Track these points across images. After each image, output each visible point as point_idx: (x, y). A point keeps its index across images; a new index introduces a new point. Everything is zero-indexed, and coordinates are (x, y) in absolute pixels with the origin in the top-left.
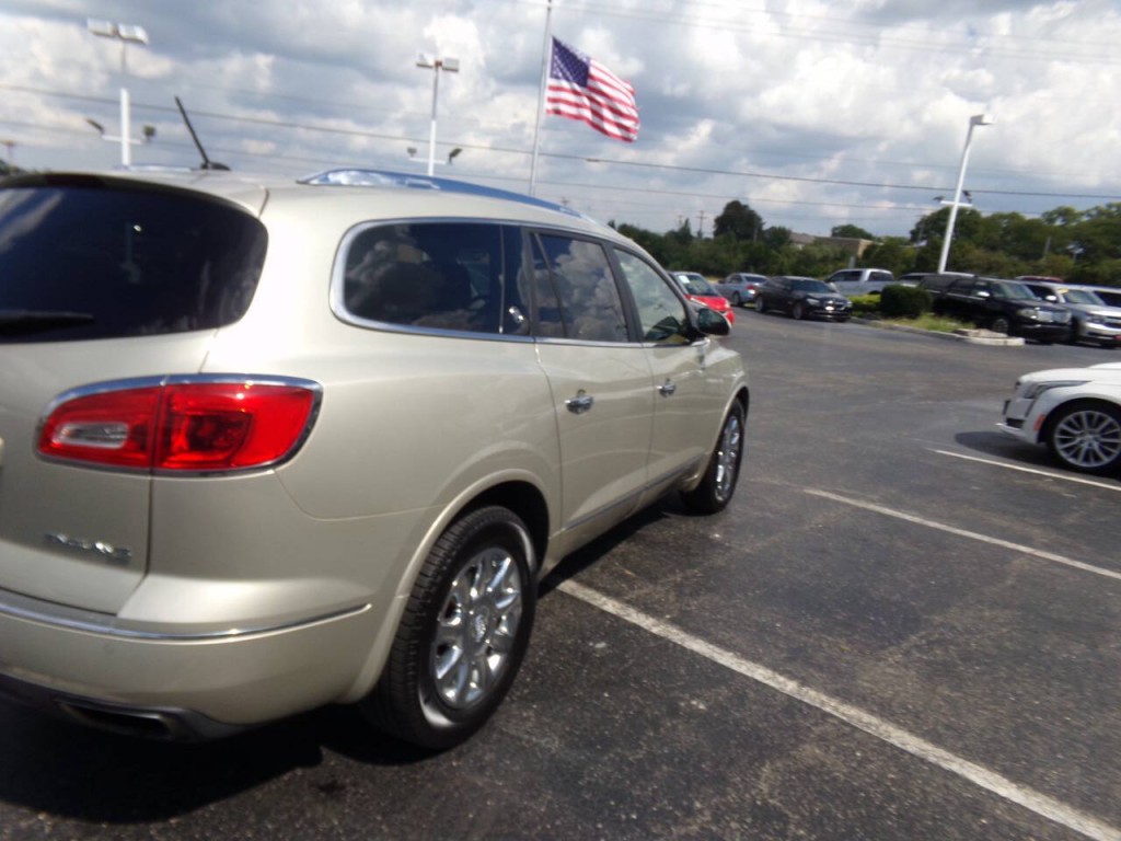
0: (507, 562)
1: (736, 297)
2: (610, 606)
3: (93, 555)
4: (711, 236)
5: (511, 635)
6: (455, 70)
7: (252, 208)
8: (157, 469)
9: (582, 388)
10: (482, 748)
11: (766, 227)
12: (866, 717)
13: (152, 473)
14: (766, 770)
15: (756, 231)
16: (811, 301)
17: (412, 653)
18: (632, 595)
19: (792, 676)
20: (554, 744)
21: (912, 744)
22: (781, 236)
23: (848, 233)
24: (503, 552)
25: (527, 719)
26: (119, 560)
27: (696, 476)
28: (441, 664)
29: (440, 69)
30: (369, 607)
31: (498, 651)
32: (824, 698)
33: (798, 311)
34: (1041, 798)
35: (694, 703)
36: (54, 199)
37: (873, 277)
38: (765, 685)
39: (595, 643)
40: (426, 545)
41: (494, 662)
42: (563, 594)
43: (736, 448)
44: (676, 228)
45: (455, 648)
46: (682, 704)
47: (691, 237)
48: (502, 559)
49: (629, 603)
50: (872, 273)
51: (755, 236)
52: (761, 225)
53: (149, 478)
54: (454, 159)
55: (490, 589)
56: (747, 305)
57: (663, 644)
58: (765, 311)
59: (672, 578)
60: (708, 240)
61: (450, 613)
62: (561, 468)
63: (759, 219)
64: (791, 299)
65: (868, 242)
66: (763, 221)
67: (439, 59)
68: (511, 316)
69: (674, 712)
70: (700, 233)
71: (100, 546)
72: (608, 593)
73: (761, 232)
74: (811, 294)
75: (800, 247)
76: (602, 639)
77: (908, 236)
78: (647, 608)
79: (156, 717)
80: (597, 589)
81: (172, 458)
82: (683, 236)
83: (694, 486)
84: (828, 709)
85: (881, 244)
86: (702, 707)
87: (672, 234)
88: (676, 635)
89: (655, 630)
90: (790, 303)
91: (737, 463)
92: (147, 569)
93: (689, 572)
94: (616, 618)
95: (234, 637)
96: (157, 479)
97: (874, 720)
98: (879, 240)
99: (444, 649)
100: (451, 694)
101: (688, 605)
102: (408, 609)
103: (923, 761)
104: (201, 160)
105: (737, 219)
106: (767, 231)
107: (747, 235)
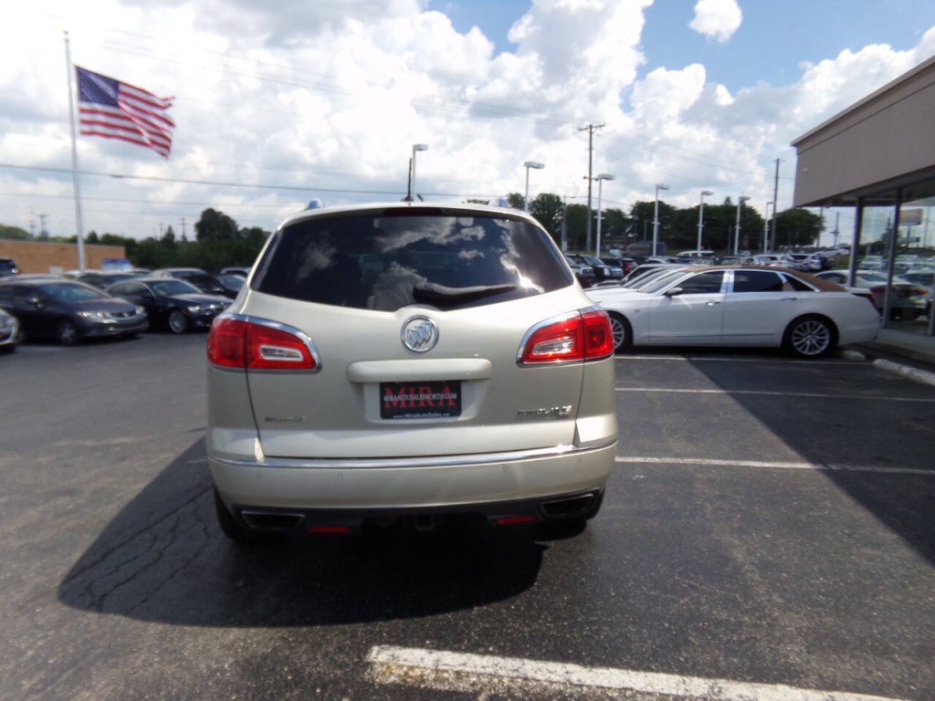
4: (195, 239)
11: (240, 228)
13: (584, 362)
15: (233, 232)
19: (650, 456)
22: (255, 235)
35: (637, 477)
44: (161, 234)
46: (634, 478)
47: (177, 242)
51: (234, 236)
52: (236, 227)
60: (193, 243)
63: (233, 222)
66: (236, 223)
69: (636, 482)
70: (184, 237)
73: (238, 234)
84: (682, 462)
92: (576, 417)
96: (586, 364)
105: (213, 224)
106: (243, 232)
107: (226, 237)
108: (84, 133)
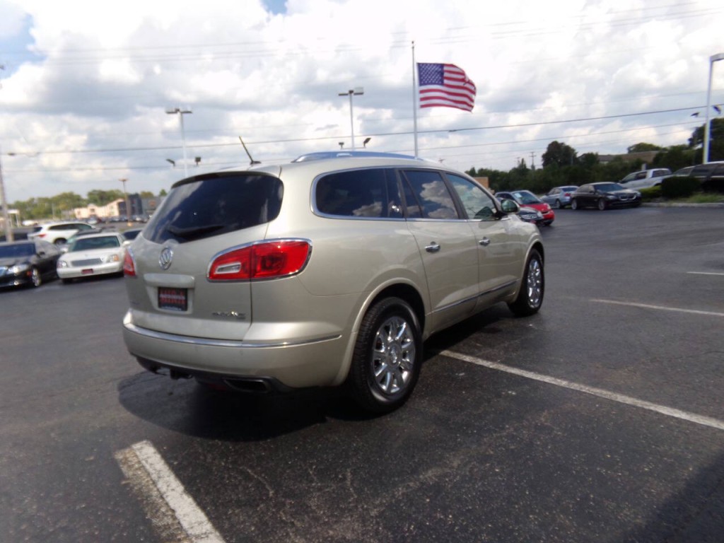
0: (404, 326)
1: (558, 202)
2: (468, 359)
3: (231, 318)
4: (541, 167)
5: (412, 363)
6: (362, 94)
7: (276, 175)
8: (252, 278)
9: (434, 241)
10: (403, 413)
11: (579, 155)
12: (604, 392)
13: (250, 281)
14: (545, 413)
15: (572, 159)
16: (610, 197)
17: (362, 361)
18: (480, 354)
19: (565, 379)
20: (437, 411)
21: (629, 400)
22: (591, 159)
23: (641, 148)
24: (402, 320)
25: (424, 403)
26: (241, 318)
27: (514, 293)
28: (377, 370)
29: (353, 94)
30: (341, 336)
31: (406, 369)
32: (582, 386)
33: (602, 205)
34: (699, 417)
35: (510, 392)
36: (198, 184)
37: (655, 175)
38: (551, 384)
39: (459, 373)
40: (363, 312)
41: (405, 375)
42: (443, 357)
43: (540, 277)
44: (516, 166)
45: (383, 364)
46: (503, 393)
47: (528, 170)
48: (401, 323)
49: (478, 357)
50: (654, 172)
51: (572, 162)
52: (575, 154)
53: (249, 283)
54: (367, 144)
55: (398, 338)
56: (567, 207)
57: (495, 371)
58: (579, 208)
59: (502, 345)
60: (539, 170)
61: (379, 347)
62: (427, 281)
63: (573, 150)
64: (596, 198)
65: (655, 152)
66: (576, 151)
67: (351, 89)
68: (393, 210)
69: (499, 396)
70: (533, 167)
71: (233, 313)
72: (467, 354)
73: (576, 159)
74: (609, 193)
75: (606, 163)
76: (462, 372)
77: (687, 143)
78: (487, 358)
79: (261, 381)
80: (461, 352)
81: (258, 274)
82: (522, 171)
83: (515, 299)
84: (584, 391)
85: (667, 152)
86: (514, 393)
87: (515, 170)
88: (503, 368)
89: (491, 367)
90: (596, 200)
91: (542, 286)
92: (252, 321)
93: (512, 342)
94: (471, 363)
95: (285, 345)
96: (253, 283)
97: (610, 393)
98: (665, 149)
99: (378, 364)
100: (384, 387)
101: (511, 355)
102: (358, 341)
103: (634, 406)
104: (250, 161)
105: (558, 154)
106: (579, 157)
107: (566, 163)
108: (423, 106)
